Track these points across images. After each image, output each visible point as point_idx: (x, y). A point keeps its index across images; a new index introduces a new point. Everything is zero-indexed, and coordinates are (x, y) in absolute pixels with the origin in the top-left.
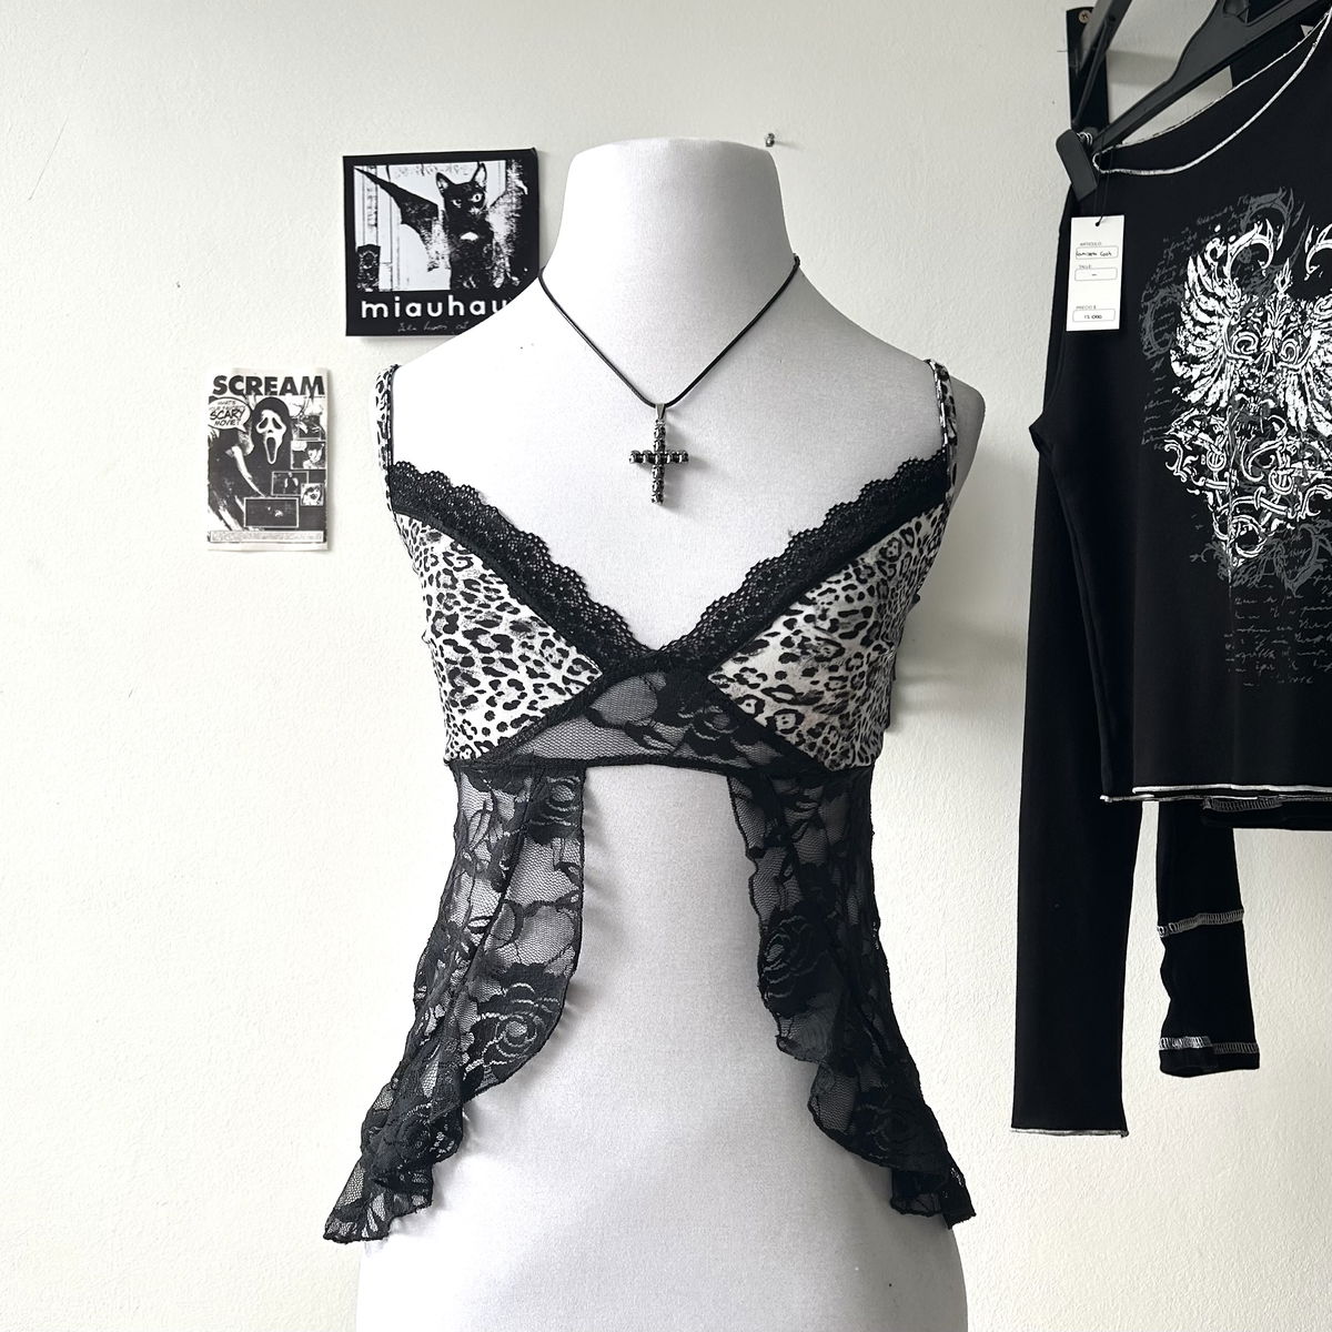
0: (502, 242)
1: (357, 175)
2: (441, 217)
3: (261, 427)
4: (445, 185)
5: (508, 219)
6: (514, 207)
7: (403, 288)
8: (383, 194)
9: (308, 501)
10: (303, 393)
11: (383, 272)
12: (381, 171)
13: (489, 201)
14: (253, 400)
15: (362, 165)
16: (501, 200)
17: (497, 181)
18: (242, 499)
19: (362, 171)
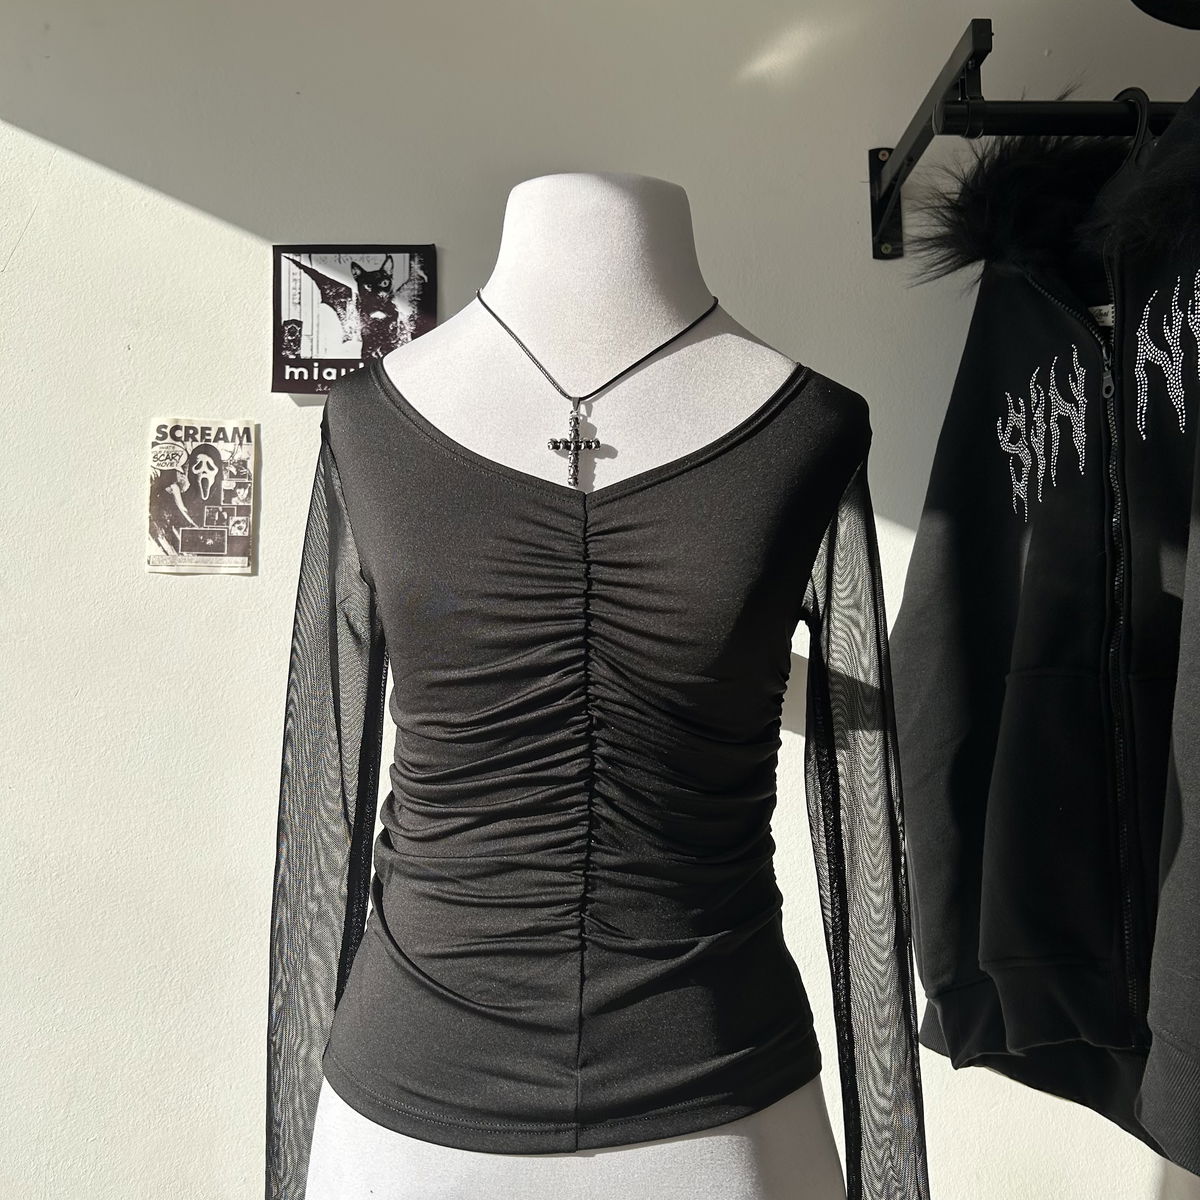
0: (405, 321)
1: (283, 258)
2: (354, 298)
3: (196, 468)
4: (359, 272)
5: (411, 302)
6: (416, 292)
7: (322, 355)
8: (306, 276)
9: (235, 532)
10: (233, 440)
11: (304, 341)
12: (304, 260)
13: (396, 285)
14: (190, 446)
15: (290, 253)
16: (405, 286)
17: (401, 268)
18: (178, 529)
19: (288, 258)
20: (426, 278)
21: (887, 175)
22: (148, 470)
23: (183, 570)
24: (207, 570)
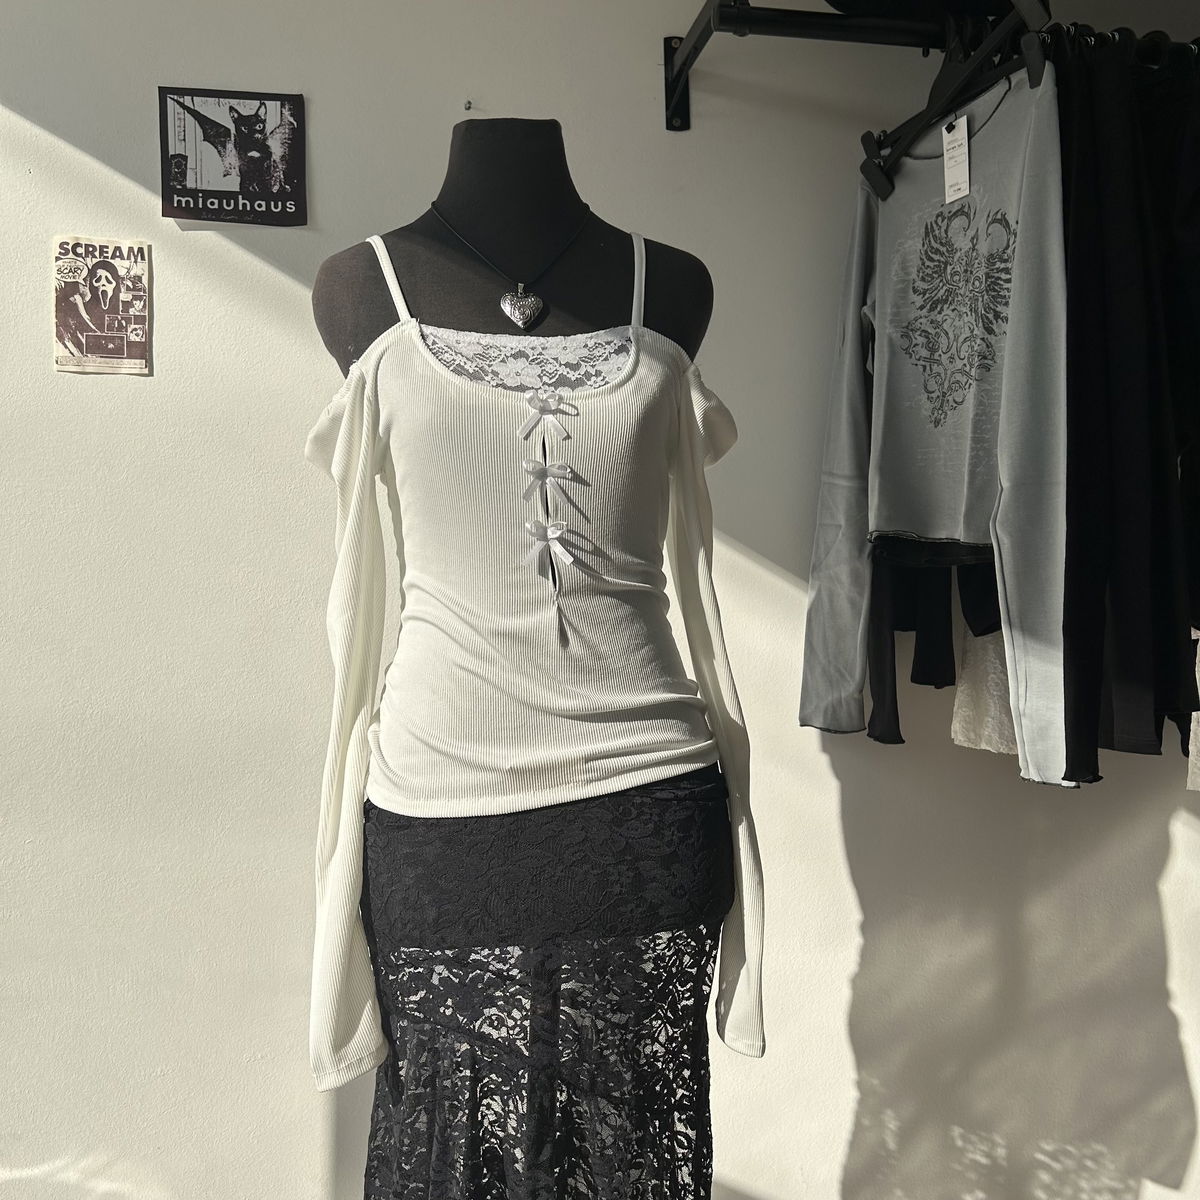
0: (278, 160)
1: (170, 103)
2: (233, 138)
3: (96, 282)
4: (236, 115)
5: (282, 144)
6: (287, 136)
7: (205, 187)
8: (187, 115)
9: (133, 338)
10: (129, 258)
11: (190, 174)
12: (187, 100)
13: (269, 129)
14: (91, 262)
15: (173, 94)
16: (278, 130)
17: (273, 113)
18: (83, 335)
19: (173, 99)
20: (295, 123)
21: (678, 59)
22: (52, 282)
23: (88, 370)
24: (110, 370)
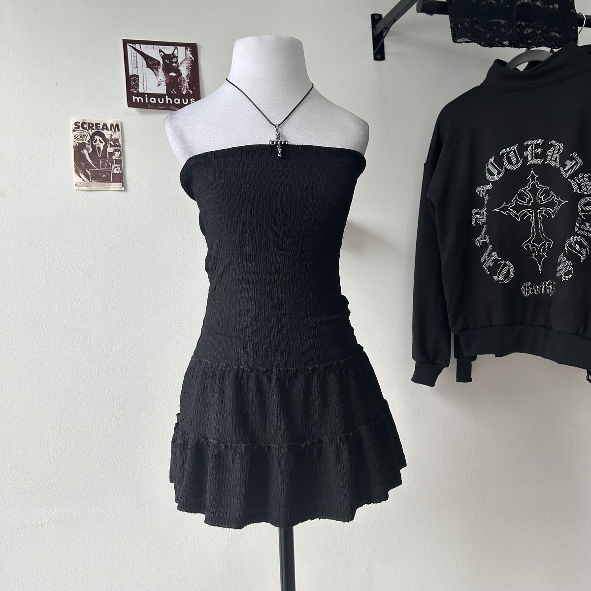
0: (185, 77)
1: (129, 48)
2: (161, 66)
4: (163, 54)
5: (187, 69)
6: (189, 65)
7: (149, 92)
8: (138, 54)
9: (115, 171)
10: (111, 130)
11: (140, 84)
12: (137, 46)
13: (179, 61)
14: (91, 132)
15: (130, 43)
16: (184, 61)
17: (182, 54)
18: (89, 171)
19: (130, 46)
20: (193, 58)
22: (71, 143)
23: (93, 189)
24: (104, 189)
